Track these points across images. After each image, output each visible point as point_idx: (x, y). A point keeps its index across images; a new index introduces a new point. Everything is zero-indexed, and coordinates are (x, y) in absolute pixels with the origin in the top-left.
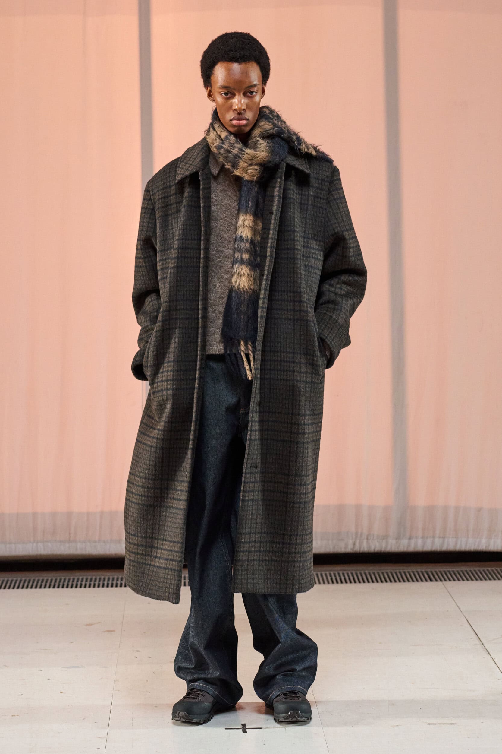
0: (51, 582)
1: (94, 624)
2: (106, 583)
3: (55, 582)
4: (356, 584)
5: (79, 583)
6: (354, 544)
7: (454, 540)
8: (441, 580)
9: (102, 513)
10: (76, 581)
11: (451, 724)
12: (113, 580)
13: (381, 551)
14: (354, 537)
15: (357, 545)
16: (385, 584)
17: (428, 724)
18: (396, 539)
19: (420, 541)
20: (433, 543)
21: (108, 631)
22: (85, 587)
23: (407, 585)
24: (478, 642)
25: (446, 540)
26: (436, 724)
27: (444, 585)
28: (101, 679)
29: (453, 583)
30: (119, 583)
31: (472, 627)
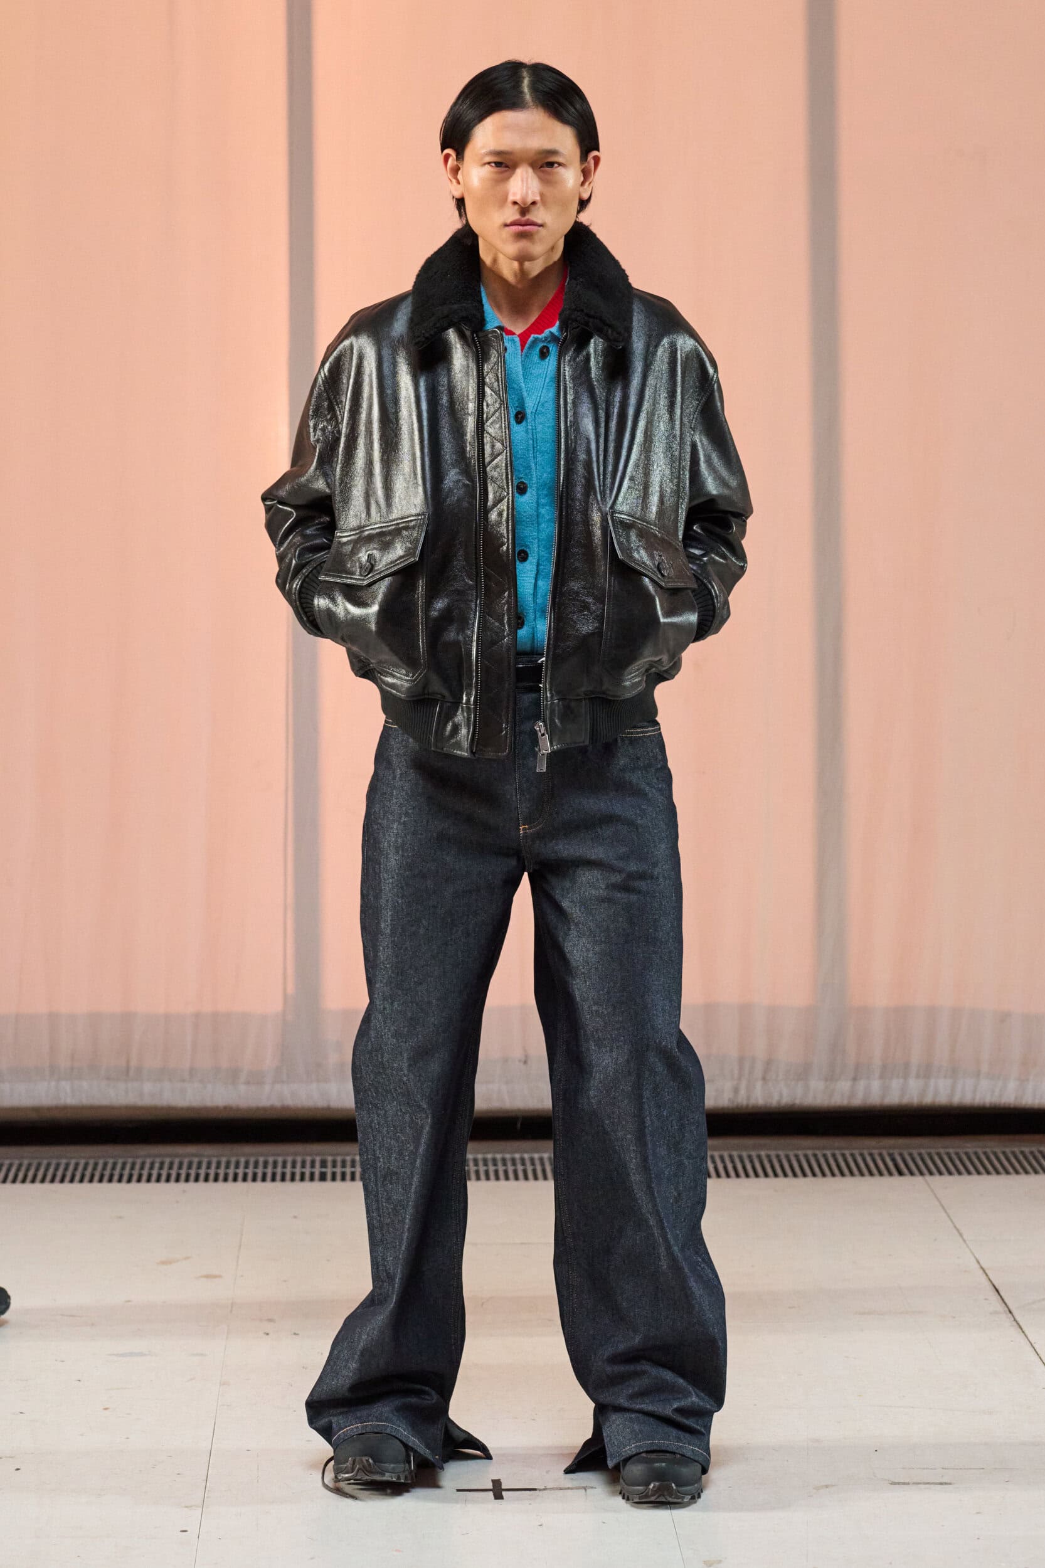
0: (85, 1169)
1: (176, 1261)
3: (95, 1169)
4: (738, 1181)
5: (145, 1173)
6: (736, 1090)
7: (949, 1082)
8: (922, 1174)
9: (197, 1015)
10: (137, 1167)
11: (941, 1484)
12: (218, 1167)
13: (794, 1105)
14: (735, 1074)
15: (743, 1092)
16: (801, 1181)
17: (891, 1484)
18: (826, 1080)
19: (876, 1085)
20: (903, 1091)
21: (207, 1276)
22: (158, 1180)
23: (848, 1183)
24: (1000, 1307)
25: (932, 1082)
26: (908, 1484)
27: (926, 1181)
28: (191, 1379)
29: (946, 1178)
30: (231, 1172)
31: (987, 1275)
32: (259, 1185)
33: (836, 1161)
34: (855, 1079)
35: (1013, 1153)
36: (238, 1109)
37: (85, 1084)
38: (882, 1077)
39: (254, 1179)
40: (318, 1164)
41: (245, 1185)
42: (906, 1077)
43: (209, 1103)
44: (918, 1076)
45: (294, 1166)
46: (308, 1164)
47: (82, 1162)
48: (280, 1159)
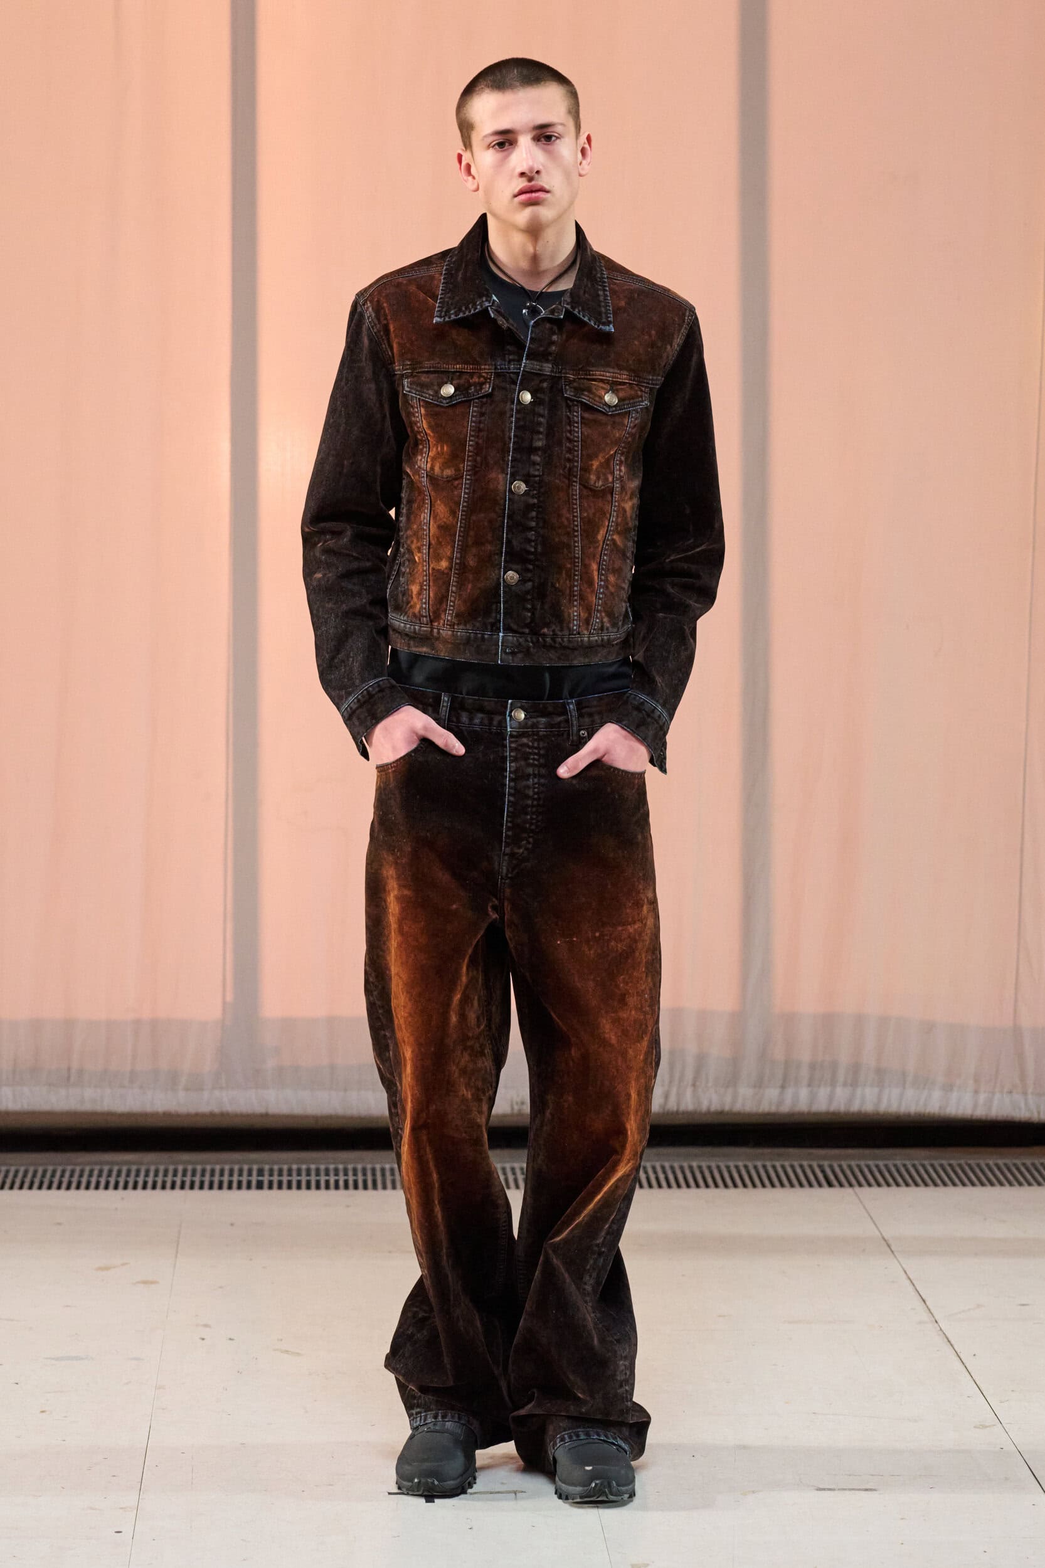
0: (25, 1176)
1: (114, 1267)
2: (141, 1180)
3: (34, 1176)
4: (670, 1191)
5: (84, 1180)
7: (875, 1091)
8: (851, 1185)
9: (137, 1022)
10: (77, 1174)
11: (866, 1490)
12: (156, 1175)
14: (667, 1082)
17: (817, 1490)
18: (755, 1087)
20: (831, 1098)
21: (145, 1282)
22: (97, 1187)
23: (778, 1193)
24: (925, 1316)
25: (859, 1091)
26: (834, 1490)
27: (856, 1193)
28: (127, 1384)
29: (875, 1190)
30: (169, 1180)
31: (914, 1285)
32: (196, 1192)
33: (767, 1172)
34: (783, 1087)
35: (942, 1166)
36: (178, 1115)
37: (26, 1090)
38: (809, 1085)
39: (192, 1187)
40: (255, 1173)
41: (183, 1192)
42: (833, 1083)
43: (149, 1109)
44: (845, 1085)
45: (231, 1174)
46: (245, 1173)
47: (22, 1169)
48: (218, 1168)
